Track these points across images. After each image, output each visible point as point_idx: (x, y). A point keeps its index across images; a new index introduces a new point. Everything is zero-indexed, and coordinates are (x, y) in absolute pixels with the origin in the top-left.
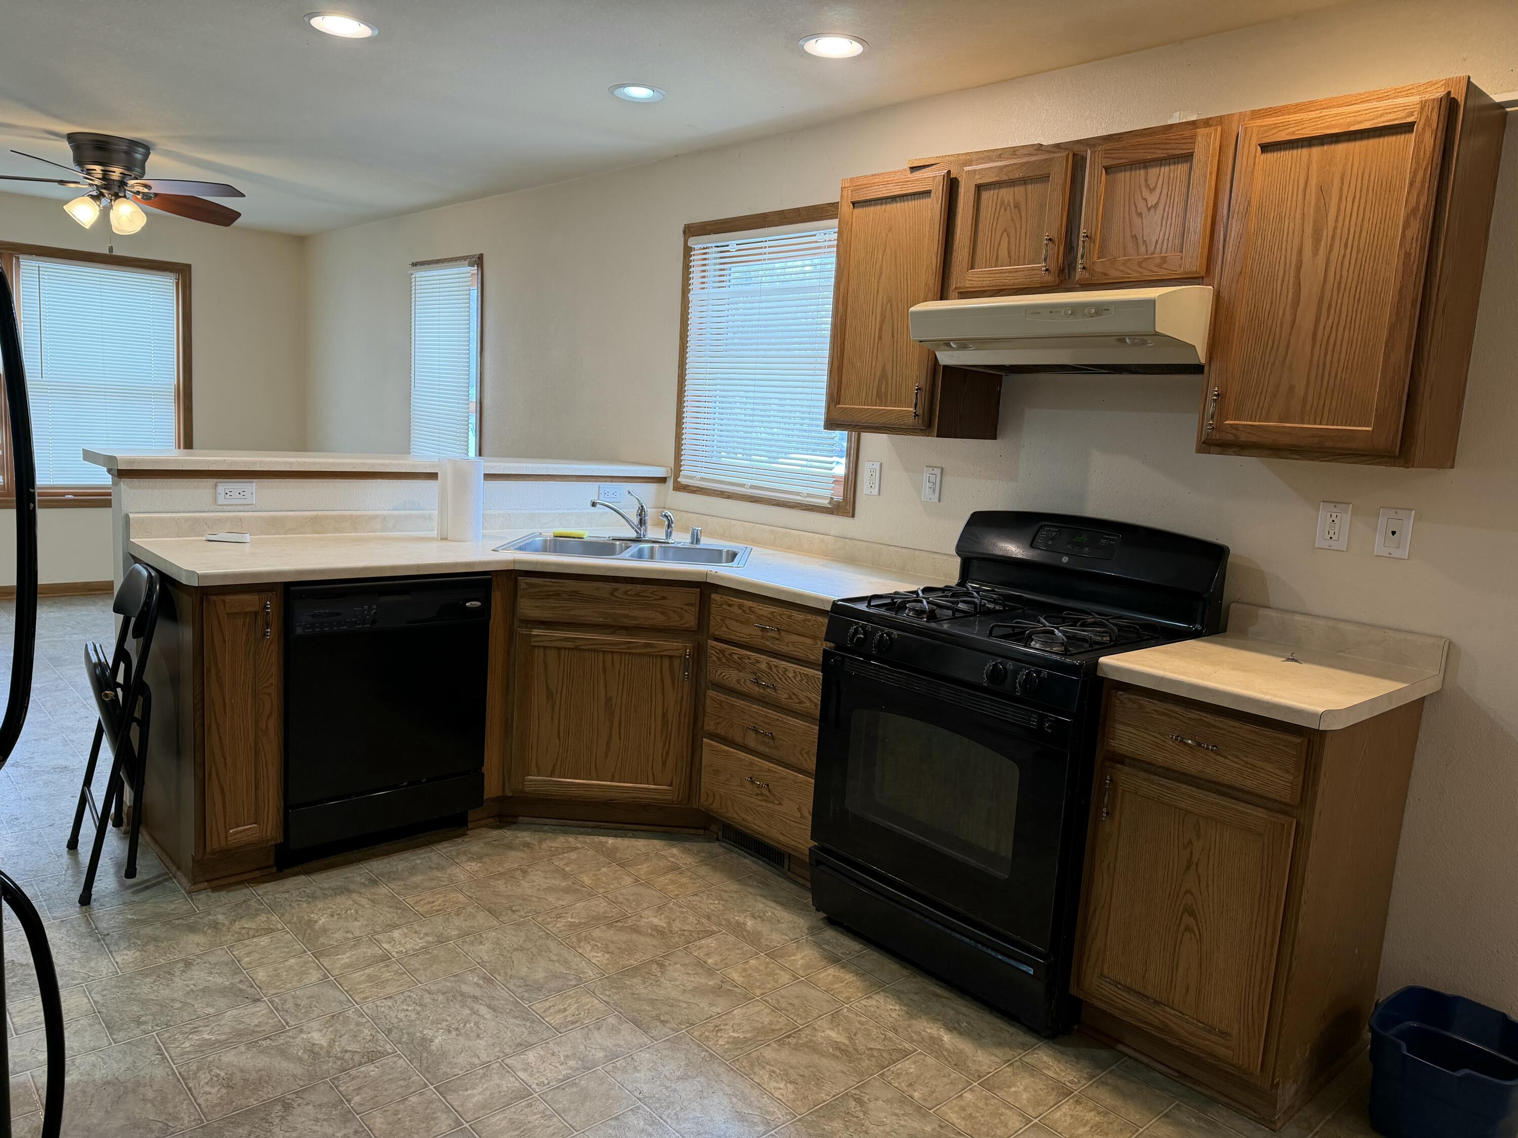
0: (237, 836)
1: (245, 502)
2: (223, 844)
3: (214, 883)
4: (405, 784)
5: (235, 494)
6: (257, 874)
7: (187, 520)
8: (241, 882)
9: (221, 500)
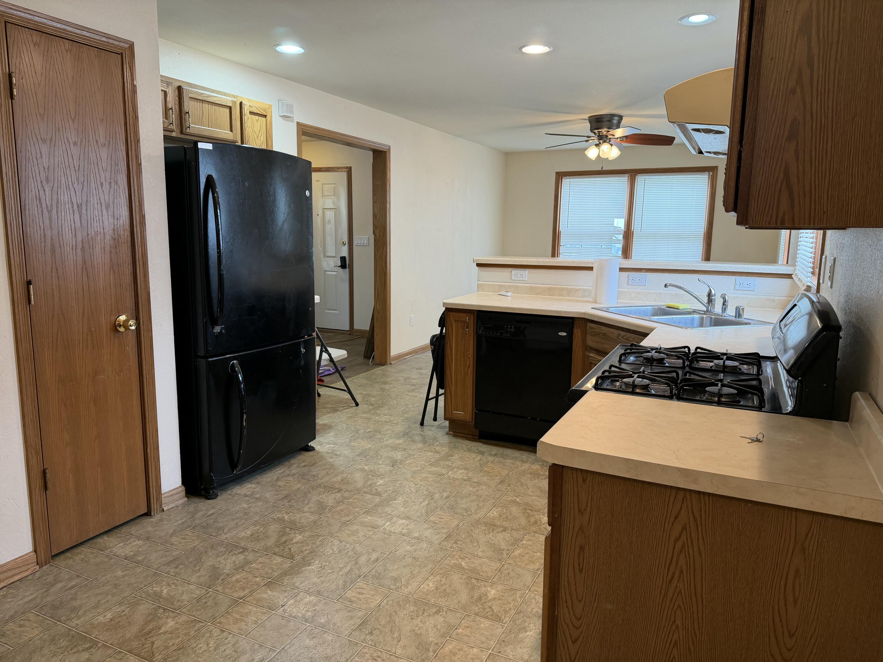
0: (456, 415)
1: (522, 279)
2: (451, 416)
3: (455, 434)
4: (529, 418)
5: (519, 275)
6: (471, 437)
7: (497, 285)
8: (463, 437)
9: (513, 278)
